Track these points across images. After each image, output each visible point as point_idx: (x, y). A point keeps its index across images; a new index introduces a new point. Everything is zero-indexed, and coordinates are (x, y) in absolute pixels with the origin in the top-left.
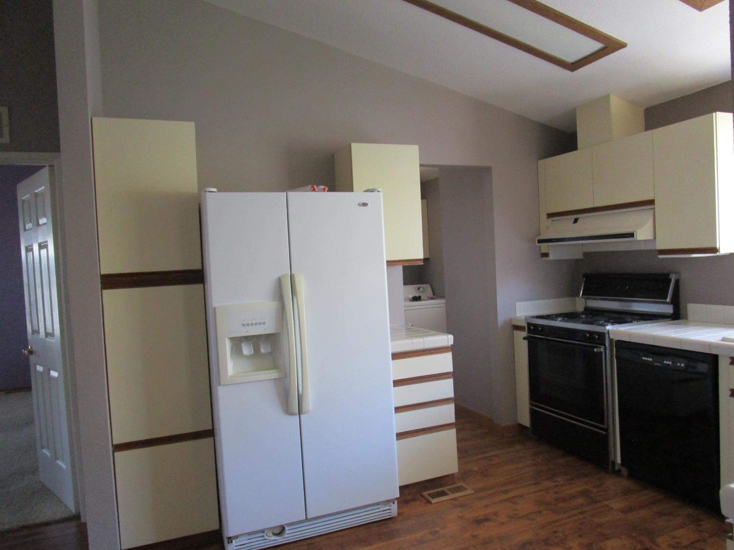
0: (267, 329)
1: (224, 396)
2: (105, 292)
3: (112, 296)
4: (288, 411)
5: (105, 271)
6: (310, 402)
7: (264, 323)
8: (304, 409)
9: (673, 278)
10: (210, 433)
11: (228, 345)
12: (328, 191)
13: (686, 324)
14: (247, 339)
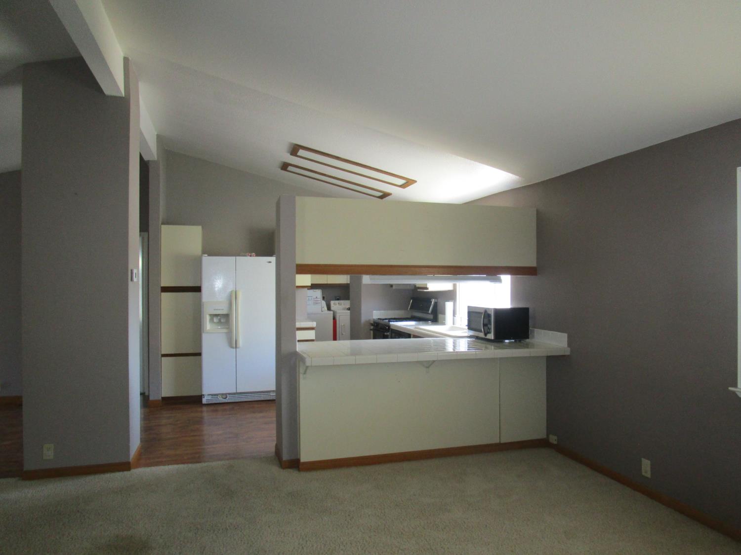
0: (225, 312)
1: (205, 337)
2: (162, 293)
3: (165, 295)
4: (232, 347)
5: (163, 285)
6: (241, 343)
7: (223, 310)
8: (238, 346)
9: (433, 301)
10: (200, 354)
11: (208, 318)
12: (256, 256)
13: (438, 324)
14: (217, 315)
